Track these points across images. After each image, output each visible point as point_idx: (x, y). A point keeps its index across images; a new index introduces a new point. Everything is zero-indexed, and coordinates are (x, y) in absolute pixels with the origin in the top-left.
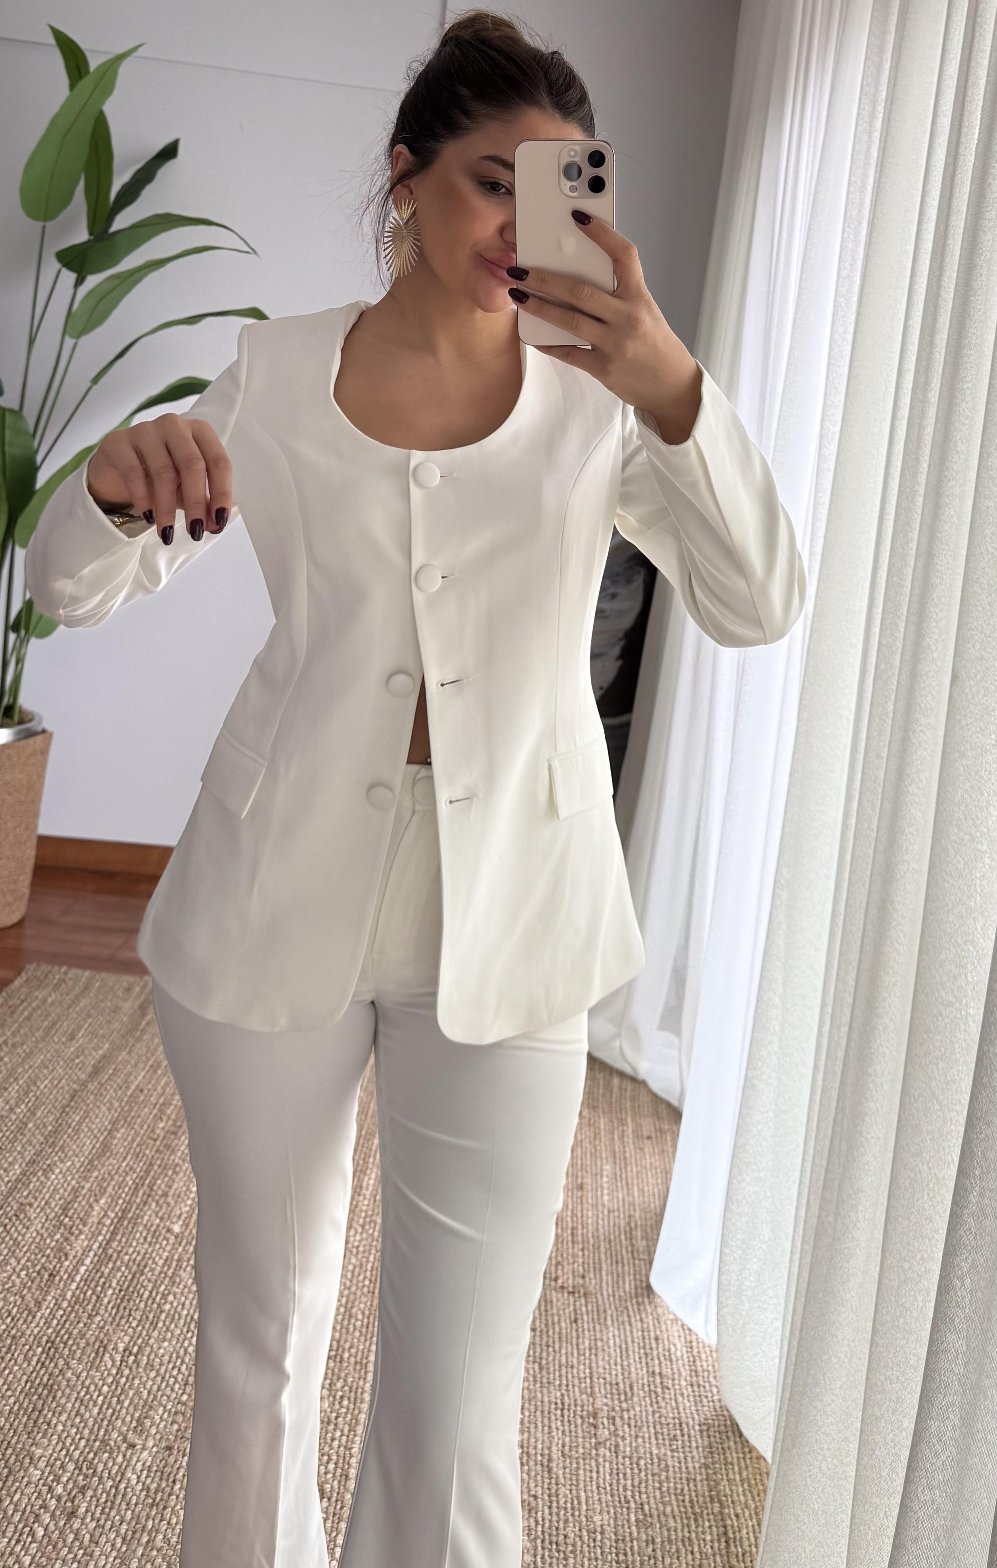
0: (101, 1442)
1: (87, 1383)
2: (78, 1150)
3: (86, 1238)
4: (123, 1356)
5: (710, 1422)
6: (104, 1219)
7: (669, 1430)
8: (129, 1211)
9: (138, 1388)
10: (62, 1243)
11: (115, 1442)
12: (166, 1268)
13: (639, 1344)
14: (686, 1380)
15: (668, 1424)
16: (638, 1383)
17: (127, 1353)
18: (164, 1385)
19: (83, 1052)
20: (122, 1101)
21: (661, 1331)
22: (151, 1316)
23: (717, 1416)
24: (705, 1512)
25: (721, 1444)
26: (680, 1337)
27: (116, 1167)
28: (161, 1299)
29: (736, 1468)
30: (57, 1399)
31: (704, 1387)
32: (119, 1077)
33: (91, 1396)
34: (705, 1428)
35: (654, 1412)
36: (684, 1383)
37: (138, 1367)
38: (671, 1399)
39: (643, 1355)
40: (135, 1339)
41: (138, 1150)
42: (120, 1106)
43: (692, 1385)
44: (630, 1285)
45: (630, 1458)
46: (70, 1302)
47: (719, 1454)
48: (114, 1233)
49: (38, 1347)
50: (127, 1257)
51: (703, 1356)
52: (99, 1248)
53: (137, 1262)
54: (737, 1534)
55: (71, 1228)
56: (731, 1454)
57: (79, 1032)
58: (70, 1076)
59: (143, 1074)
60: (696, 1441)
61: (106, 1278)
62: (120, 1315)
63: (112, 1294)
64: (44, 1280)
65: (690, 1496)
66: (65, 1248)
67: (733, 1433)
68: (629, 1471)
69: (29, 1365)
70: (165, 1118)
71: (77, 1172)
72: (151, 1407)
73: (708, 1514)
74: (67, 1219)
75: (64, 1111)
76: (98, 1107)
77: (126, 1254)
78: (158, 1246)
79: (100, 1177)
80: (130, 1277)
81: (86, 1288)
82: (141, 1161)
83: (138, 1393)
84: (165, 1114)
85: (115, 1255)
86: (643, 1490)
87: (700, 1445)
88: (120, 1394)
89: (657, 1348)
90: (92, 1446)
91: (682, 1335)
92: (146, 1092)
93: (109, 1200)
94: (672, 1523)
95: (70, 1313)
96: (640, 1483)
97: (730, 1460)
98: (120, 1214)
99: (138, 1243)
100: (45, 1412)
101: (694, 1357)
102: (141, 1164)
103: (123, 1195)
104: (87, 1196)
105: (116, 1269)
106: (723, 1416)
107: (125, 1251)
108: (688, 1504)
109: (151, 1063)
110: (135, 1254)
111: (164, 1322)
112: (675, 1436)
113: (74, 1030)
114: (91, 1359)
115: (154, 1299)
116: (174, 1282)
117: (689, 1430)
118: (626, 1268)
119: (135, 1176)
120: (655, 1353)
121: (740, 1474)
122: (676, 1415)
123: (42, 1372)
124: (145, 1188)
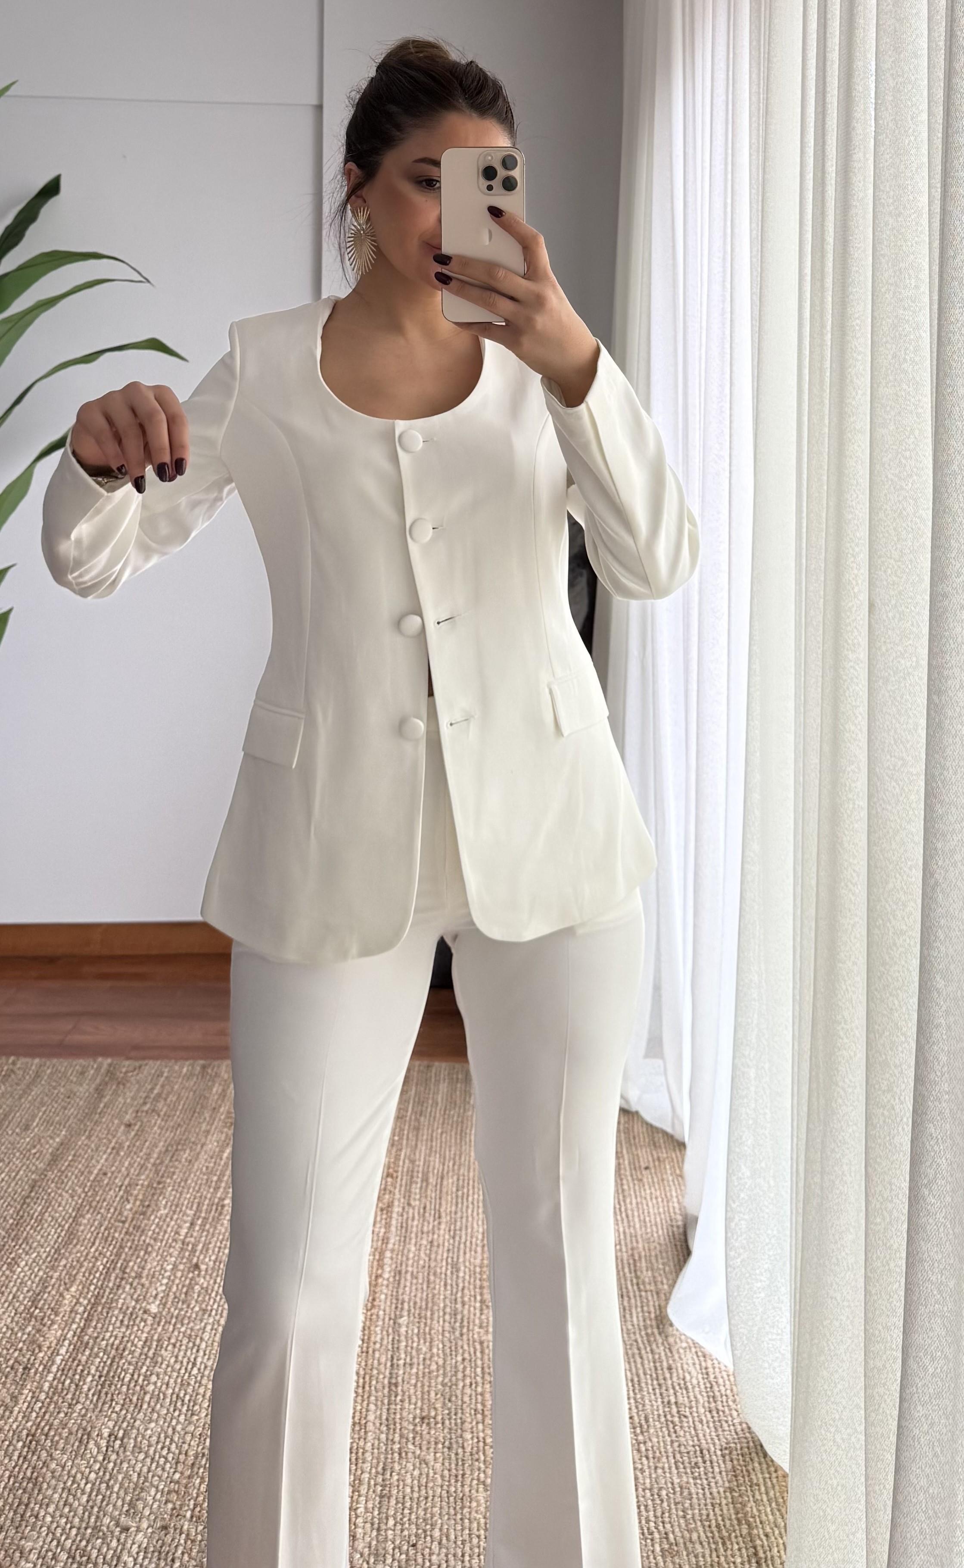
0: (93, 1529)
1: (73, 1472)
2: (43, 1240)
3: (59, 1327)
4: (108, 1442)
5: (733, 1445)
6: (76, 1308)
7: (689, 1458)
8: (103, 1297)
9: (127, 1472)
10: (34, 1335)
11: (108, 1527)
12: (146, 1349)
13: (651, 1376)
14: (704, 1407)
15: (688, 1453)
16: (653, 1414)
17: (113, 1438)
18: (154, 1465)
19: (40, 1140)
20: (86, 1186)
21: (674, 1360)
22: (135, 1399)
23: (739, 1439)
24: (733, 1534)
25: (745, 1466)
26: (694, 1364)
27: (84, 1254)
28: (144, 1380)
29: (763, 1489)
30: (43, 1491)
31: (724, 1412)
32: (80, 1162)
33: (79, 1485)
34: (727, 1452)
35: (672, 1442)
36: (702, 1410)
37: (125, 1451)
38: (689, 1428)
39: (657, 1387)
40: (119, 1423)
41: (106, 1234)
42: (84, 1191)
43: (710, 1412)
44: (637, 1317)
45: (650, 1490)
46: (47, 1393)
47: (743, 1477)
48: (88, 1320)
49: (18, 1441)
50: (104, 1343)
51: (721, 1381)
52: (74, 1336)
53: (115, 1347)
54: (768, 1553)
55: (42, 1319)
56: (756, 1475)
57: (34, 1121)
58: (28, 1167)
59: (105, 1157)
60: (719, 1467)
61: (83, 1366)
62: (102, 1400)
63: (92, 1381)
64: (19, 1375)
65: (716, 1520)
66: (38, 1340)
67: (757, 1454)
68: (650, 1502)
69: (10, 1460)
70: (132, 1199)
71: (44, 1262)
72: (142, 1489)
73: (736, 1537)
74: (37, 1311)
75: (24, 1203)
76: (60, 1195)
77: (103, 1339)
78: (136, 1328)
79: (69, 1265)
80: (109, 1362)
81: (64, 1377)
82: (110, 1245)
83: (127, 1476)
84: (131, 1195)
85: (91, 1341)
86: (667, 1520)
87: (723, 1469)
88: (109, 1480)
89: (671, 1378)
90: (84, 1534)
91: (697, 1362)
92: (109, 1175)
93: (80, 1287)
94: (699, 1549)
95: (49, 1404)
96: (663, 1513)
97: (755, 1481)
98: (93, 1300)
99: (114, 1328)
100: (32, 1505)
101: (710, 1382)
102: (111, 1248)
103: (95, 1281)
104: (57, 1286)
105: (93, 1355)
106: (746, 1438)
107: (101, 1336)
108: (714, 1529)
109: (113, 1144)
110: (113, 1339)
111: (149, 1404)
112: (696, 1463)
113: (27, 1120)
114: (75, 1447)
115: (136, 1382)
116: (157, 1362)
117: (710, 1456)
118: (633, 1301)
119: (105, 1260)
120: (669, 1382)
121: (767, 1493)
122: (696, 1442)
123: (25, 1466)
124: (117, 1271)
